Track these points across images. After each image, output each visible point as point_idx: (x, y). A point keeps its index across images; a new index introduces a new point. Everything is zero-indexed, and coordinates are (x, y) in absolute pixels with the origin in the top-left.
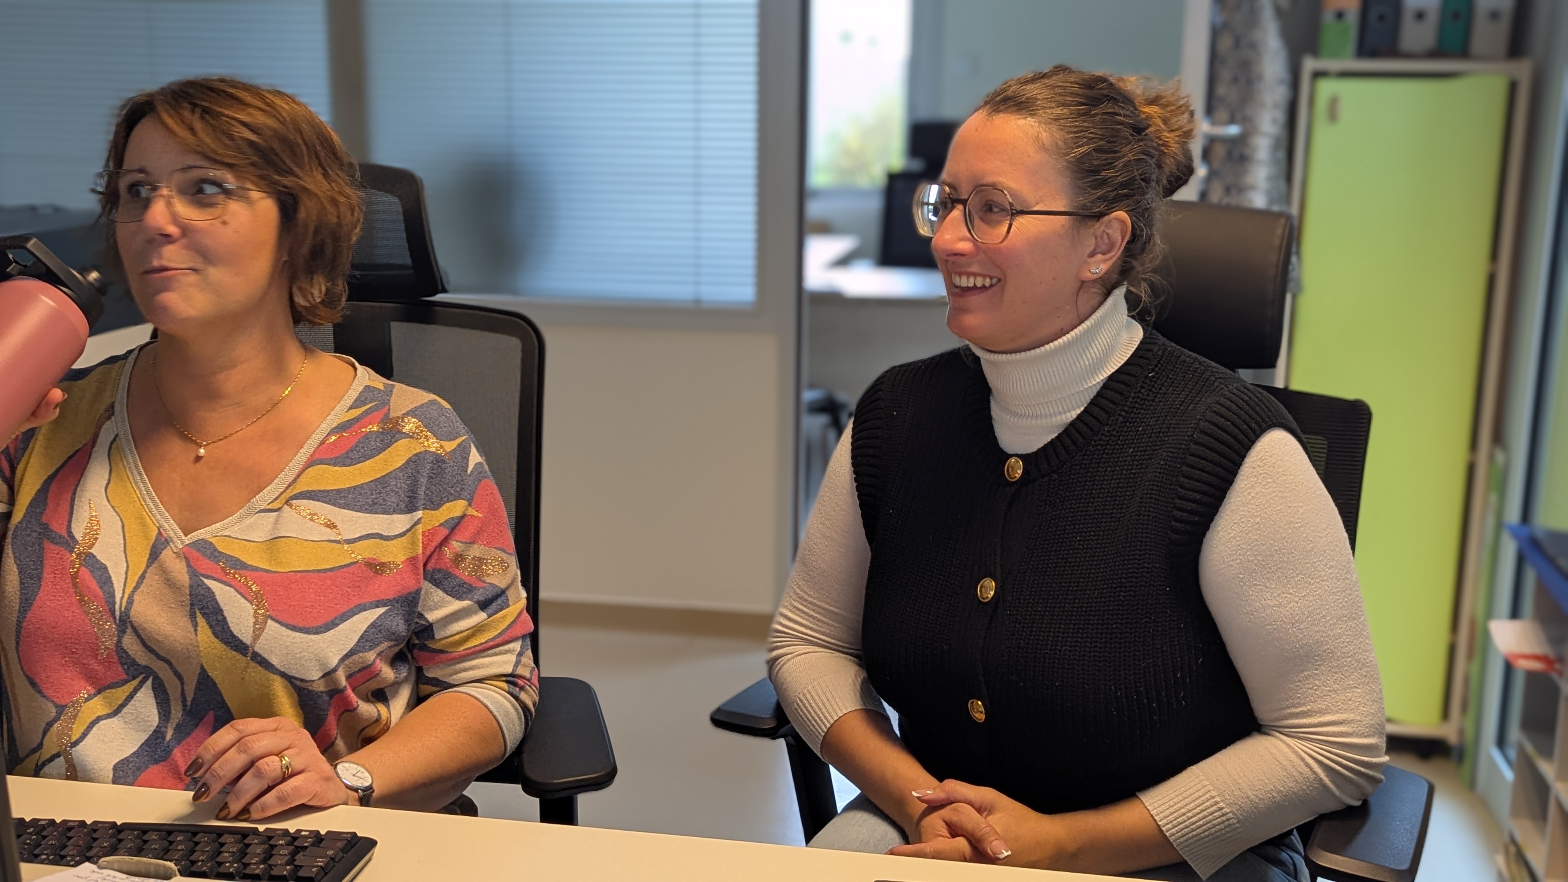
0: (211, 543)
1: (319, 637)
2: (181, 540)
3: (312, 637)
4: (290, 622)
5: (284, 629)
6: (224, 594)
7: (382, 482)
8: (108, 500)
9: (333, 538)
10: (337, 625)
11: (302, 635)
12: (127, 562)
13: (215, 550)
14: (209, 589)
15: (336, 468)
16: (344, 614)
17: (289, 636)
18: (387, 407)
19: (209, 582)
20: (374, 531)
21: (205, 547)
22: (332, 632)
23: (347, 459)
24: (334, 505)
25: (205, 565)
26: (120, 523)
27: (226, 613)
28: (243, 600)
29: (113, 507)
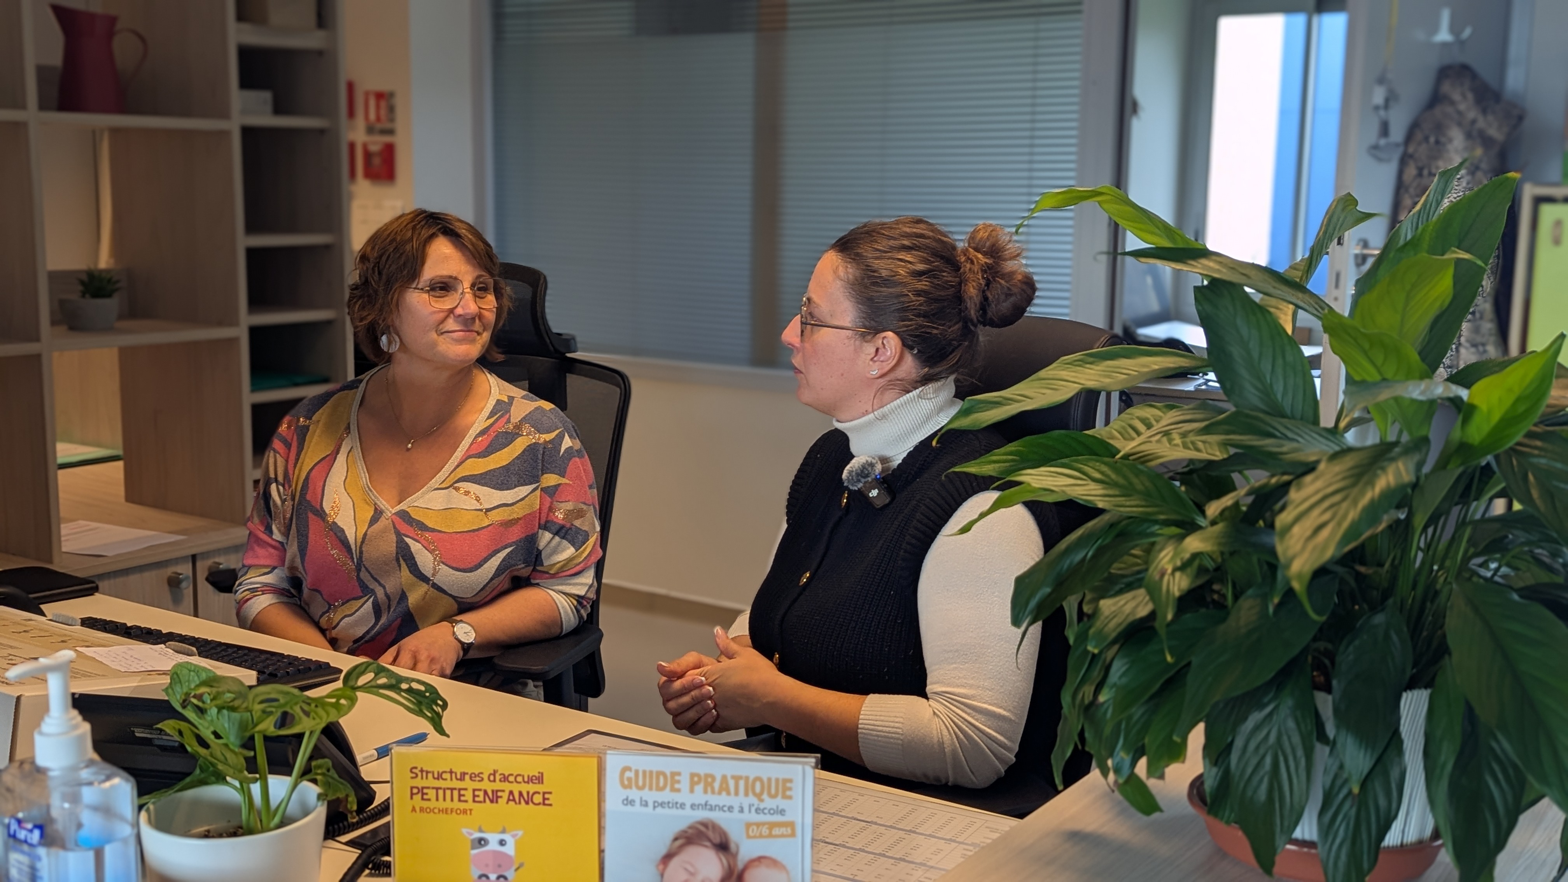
0: (407, 512)
1: (472, 574)
2: (390, 512)
3: (468, 574)
4: (454, 565)
5: (451, 570)
6: (415, 547)
7: (506, 468)
8: (345, 490)
9: (478, 508)
10: (482, 565)
11: (462, 573)
12: (356, 525)
13: (410, 517)
14: (407, 544)
15: (480, 460)
16: (485, 558)
17: (454, 574)
18: (508, 415)
19: (407, 540)
20: (502, 502)
21: (404, 516)
22: (480, 570)
23: (485, 453)
24: (479, 484)
25: (404, 528)
26: (352, 503)
27: (416, 560)
28: (426, 551)
29: (348, 494)
